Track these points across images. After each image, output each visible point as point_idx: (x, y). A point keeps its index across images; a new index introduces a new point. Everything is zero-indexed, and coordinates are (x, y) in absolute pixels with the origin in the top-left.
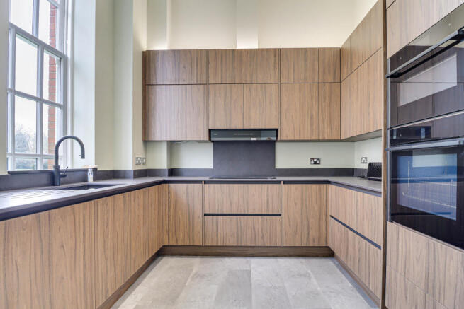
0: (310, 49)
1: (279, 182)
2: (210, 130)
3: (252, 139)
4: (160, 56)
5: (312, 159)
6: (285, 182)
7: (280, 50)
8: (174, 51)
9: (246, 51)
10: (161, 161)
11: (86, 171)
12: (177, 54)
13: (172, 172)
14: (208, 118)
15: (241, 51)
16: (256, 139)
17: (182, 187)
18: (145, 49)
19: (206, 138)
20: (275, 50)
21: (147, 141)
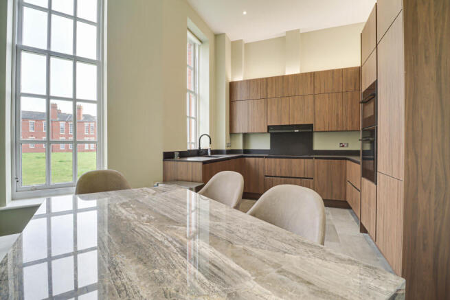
0: (337, 70)
1: (312, 158)
2: (268, 126)
3: (296, 131)
4: (239, 84)
5: (341, 144)
6: (316, 158)
7: (314, 73)
8: (247, 81)
9: (292, 76)
10: (239, 145)
11: (207, 150)
12: (249, 83)
13: (246, 151)
14: (267, 119)
15: (288, 76)
16: (297, 131)
17: (252, 160)
18: (230, 81)
19: (266, 131)
20: (311, 73)
21: (232, 133)
